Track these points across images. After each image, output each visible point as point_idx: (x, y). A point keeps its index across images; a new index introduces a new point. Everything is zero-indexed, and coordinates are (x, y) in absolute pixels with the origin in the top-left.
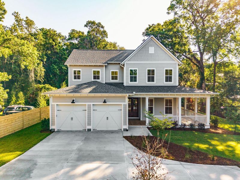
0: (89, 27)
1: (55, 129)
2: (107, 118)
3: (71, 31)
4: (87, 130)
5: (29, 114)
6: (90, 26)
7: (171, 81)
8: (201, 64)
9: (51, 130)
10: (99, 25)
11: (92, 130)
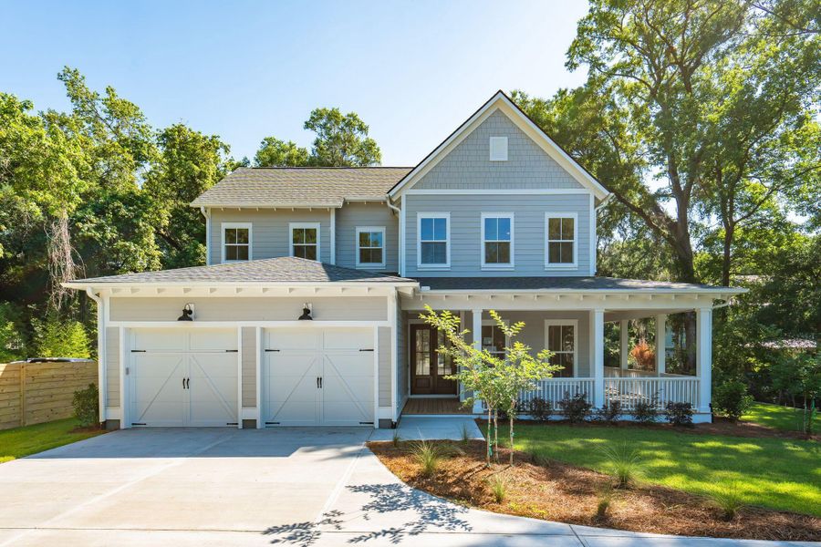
0: (318, 129)
1: (119, 421)
2: (319, 380)
3: (263, 143)
4: (240, 426)
5: (53, 377)
6: (324, 126)
7: (570, 260)
8: (682, 234)
9: (105, 423)
10: (351, 122)
11: (259, 426)
